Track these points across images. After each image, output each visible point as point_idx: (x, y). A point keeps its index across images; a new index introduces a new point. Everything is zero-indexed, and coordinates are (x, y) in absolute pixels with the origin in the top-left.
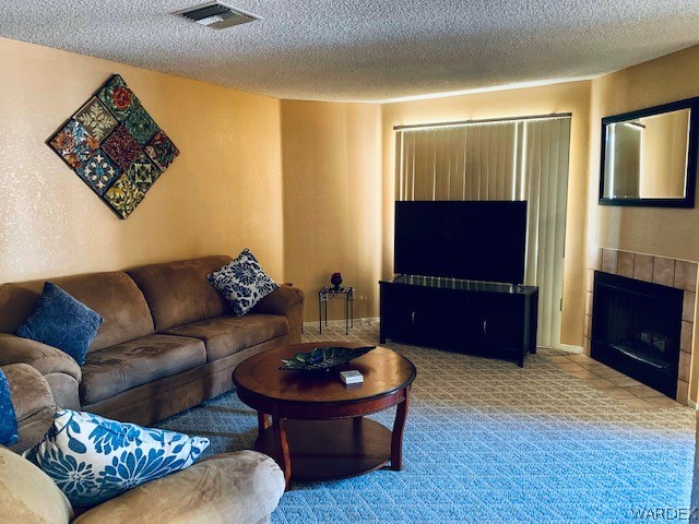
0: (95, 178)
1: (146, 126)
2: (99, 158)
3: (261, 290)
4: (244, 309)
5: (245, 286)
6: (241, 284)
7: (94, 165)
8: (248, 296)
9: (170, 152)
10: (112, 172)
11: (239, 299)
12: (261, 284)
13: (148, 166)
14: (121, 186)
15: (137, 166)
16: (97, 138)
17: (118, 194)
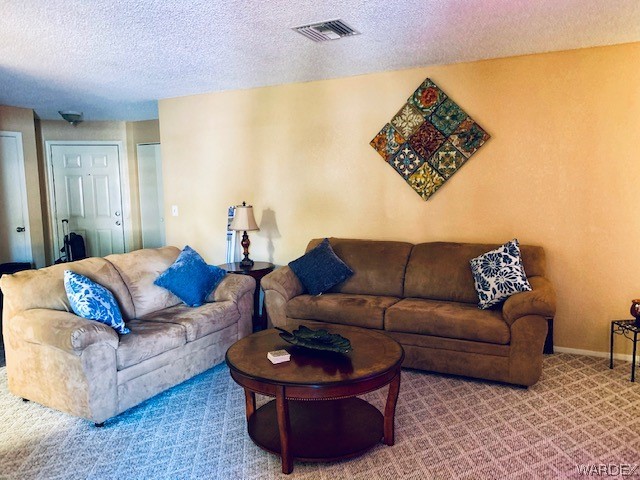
0: (402, 167)
1: (454, 117)
2: (407, 151)
3: (500, 287)
4: (483, 302)
5: (486, 278)
6: (483, 275)
7: (402, 156)
8: (487, 290)
9: (476, 138)
10: (417, 161)
11: (479, 290)
12: (502, 280)
13: (453, 154)
14: (422, 172)
15: (442, 154)
16: (406, 135)
17: (418, 180)
